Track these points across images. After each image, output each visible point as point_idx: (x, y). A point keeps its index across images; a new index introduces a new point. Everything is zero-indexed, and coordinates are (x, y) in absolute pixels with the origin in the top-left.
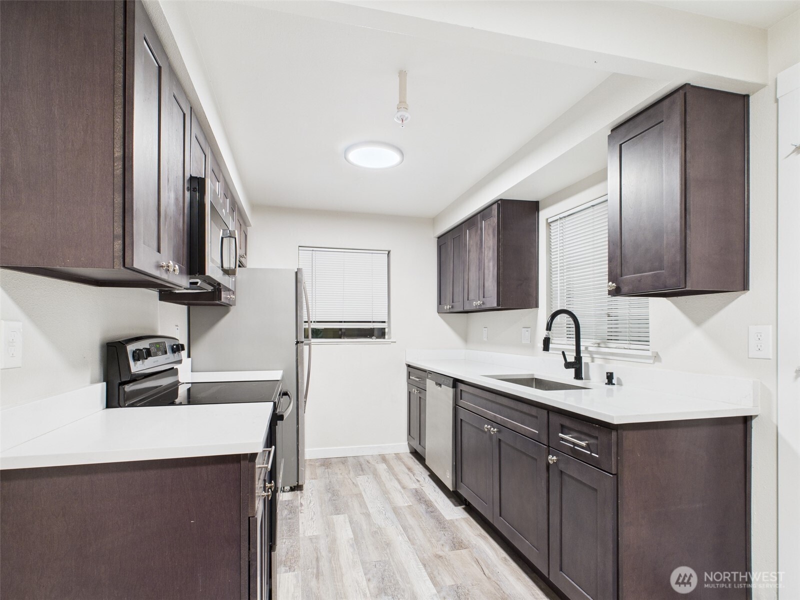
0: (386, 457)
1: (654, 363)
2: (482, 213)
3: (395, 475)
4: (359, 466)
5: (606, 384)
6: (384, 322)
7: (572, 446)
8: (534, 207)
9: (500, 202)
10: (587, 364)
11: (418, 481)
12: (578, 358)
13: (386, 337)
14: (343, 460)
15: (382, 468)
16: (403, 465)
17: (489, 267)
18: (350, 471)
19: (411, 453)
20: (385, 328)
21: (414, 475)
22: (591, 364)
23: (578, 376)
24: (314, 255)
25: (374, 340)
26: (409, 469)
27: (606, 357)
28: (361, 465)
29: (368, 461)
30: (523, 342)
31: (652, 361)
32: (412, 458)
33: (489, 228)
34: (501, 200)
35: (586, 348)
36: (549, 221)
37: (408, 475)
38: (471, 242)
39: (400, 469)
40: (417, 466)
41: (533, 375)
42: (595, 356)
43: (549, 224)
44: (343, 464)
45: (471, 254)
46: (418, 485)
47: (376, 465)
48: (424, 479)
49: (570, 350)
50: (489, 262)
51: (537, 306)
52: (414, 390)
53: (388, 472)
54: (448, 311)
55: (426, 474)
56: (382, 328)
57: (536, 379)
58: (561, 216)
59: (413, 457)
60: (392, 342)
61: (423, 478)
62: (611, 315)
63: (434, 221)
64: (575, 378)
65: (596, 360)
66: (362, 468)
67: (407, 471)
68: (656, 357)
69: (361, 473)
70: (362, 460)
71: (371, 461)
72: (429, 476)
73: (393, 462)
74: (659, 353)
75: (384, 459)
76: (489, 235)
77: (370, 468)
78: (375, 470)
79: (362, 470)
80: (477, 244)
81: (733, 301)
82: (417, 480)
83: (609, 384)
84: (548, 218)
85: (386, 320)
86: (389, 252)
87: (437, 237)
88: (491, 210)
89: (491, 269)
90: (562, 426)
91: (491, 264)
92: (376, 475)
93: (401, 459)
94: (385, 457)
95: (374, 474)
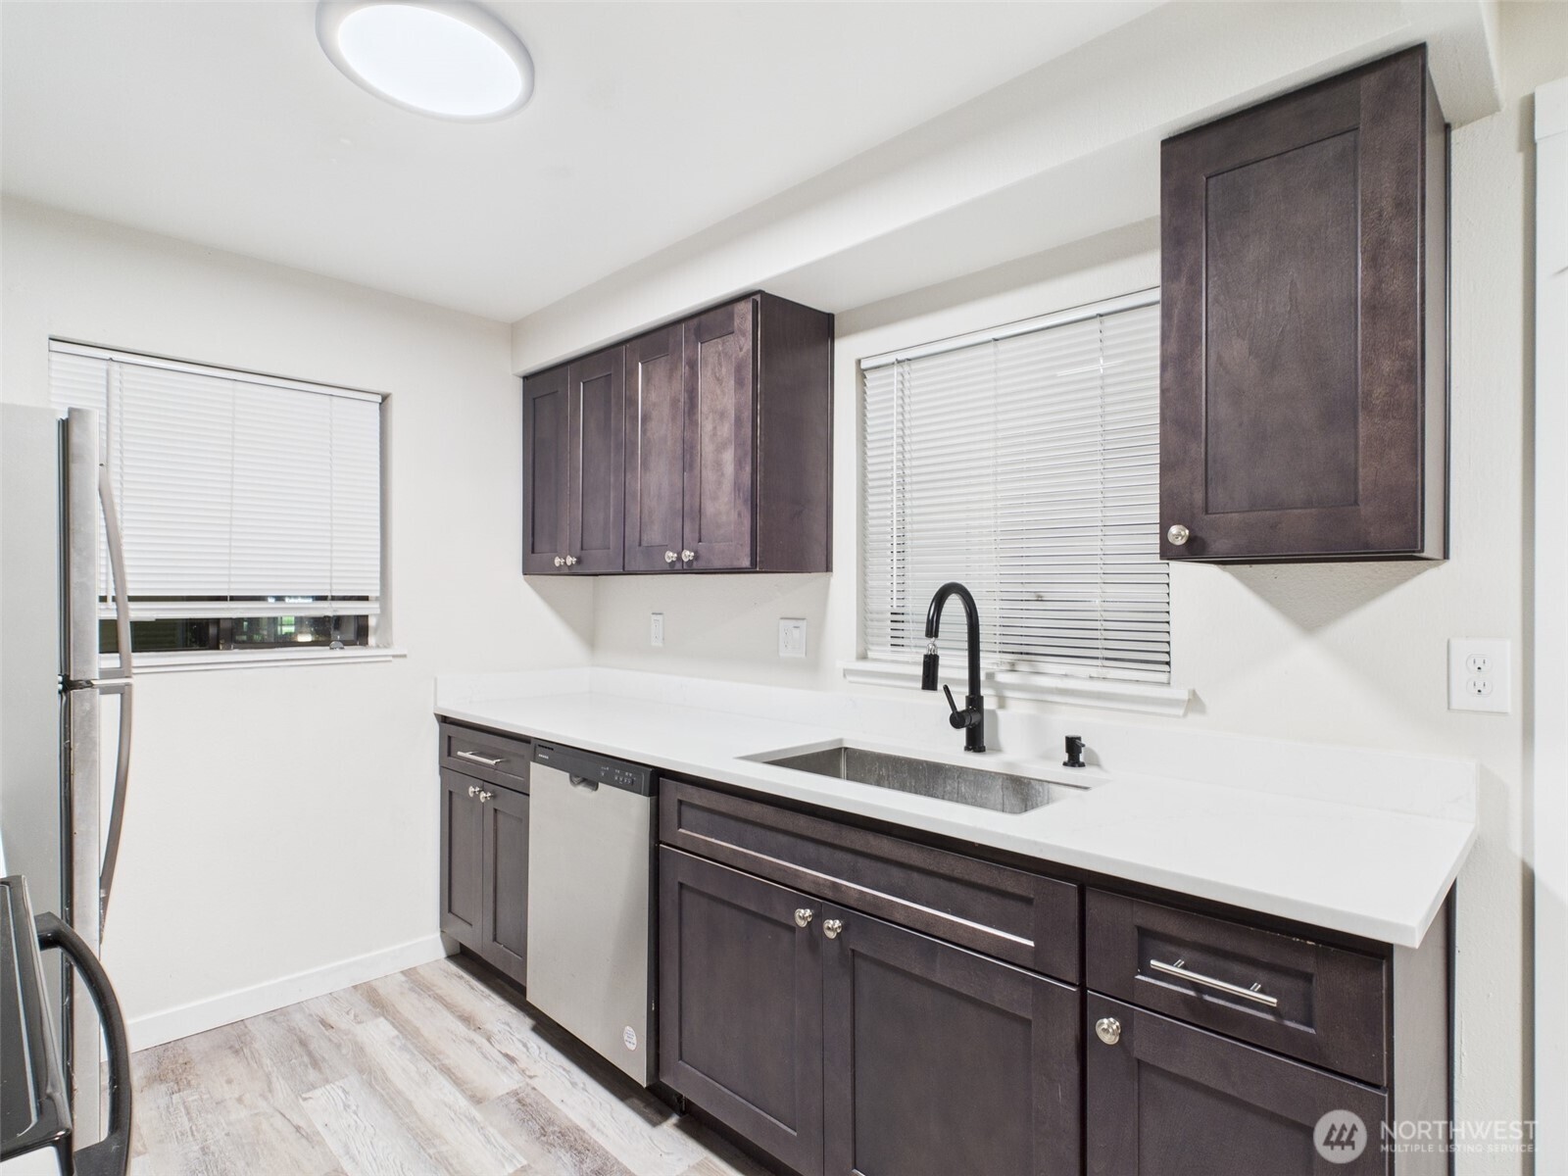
0: (381, 991)
1: (1185, 715)
2: (695, 321)
3: (431, 1055)
4: (297, 1047)
5: (1065, 764)
6: (365, 598)
7: (1192, 993)
8: (821, 327)
9: (758, 298)
10: (993, 713)
11: (512, 1060)
12: (975, 700)
13: (372, 640)
14: (234, 1039)
15: (377, 1034)
16: (446, 1013)
17: (718, 465)
18: (268, 1076)
19: (451, 957)
20: (367, 616)
21: (489, 1040)
22: (1000, 713)
23: (975, 743)
24: (115, 376)
25: (338, 653)
26: (467, 1020)
27: (1042, 698)
28: (303, 1043)
29: (323, 1023)
30: (781, 654)
31: (1181, 712)
32: (461, 977)
33: (720, 364)
34: (760, 292)
35: (990, 676)
36: (863, 366)
37: (472, 1042)
38: (653, 397)
39: (438, 1026)
40: (487, 1003)
41: (841, 740)
42: (1008, 694)
43: (862, 374)
44: (237, 1052)
45: (653, 425)
46: (517, 1076)
47: (358, 1030)
48: (525, 1045)
49: (957, 682)
50: (720, 449)
51: (828, 568)
52: (471, 789)
53: (403, 1048)
54: (567, 571)
55: (523, 1024)
56: (358, 617)
57: (846, 749)
58: (901, 356)
59: (461, 973)
60: (394, 656)
61: (520, 1046)
62: (1047, 597)
63: (514, 331)
64: (967, 748)
65: (1010, 703)
66: (310, 1054)
67: (460, 1028)
68: (1194, 703)
69: (312, 1075)
70: (299, 1020)
71: (333, 1019)
72: (535, 1029)
73: (410, 1006)
74: (1198, 693)
75: (373, 999)
76: (719, 380)
77: (338, 1046)
78: (359, 1049)
79: (315, 1063)
80: (674, 402)
81: (1406, 580)
82: (507, 1056)
83: (1073, 765)
84: (860, 357)
85: (373, 591)
86: (385, 398)
87: (523, 374)
88: (731, 317)
89: (729, 469)
90: (1144, 933)
91: (729, 457)
92: (370, 1074)
93: (428, 988)
94: (375, 990)
95: (361, 1071)
